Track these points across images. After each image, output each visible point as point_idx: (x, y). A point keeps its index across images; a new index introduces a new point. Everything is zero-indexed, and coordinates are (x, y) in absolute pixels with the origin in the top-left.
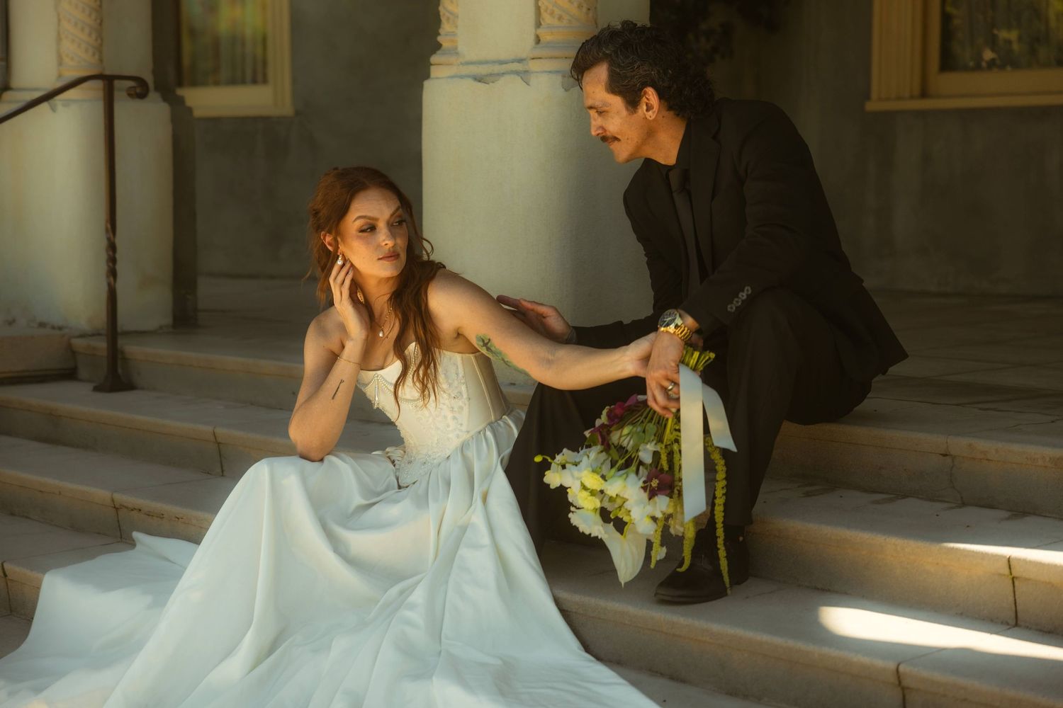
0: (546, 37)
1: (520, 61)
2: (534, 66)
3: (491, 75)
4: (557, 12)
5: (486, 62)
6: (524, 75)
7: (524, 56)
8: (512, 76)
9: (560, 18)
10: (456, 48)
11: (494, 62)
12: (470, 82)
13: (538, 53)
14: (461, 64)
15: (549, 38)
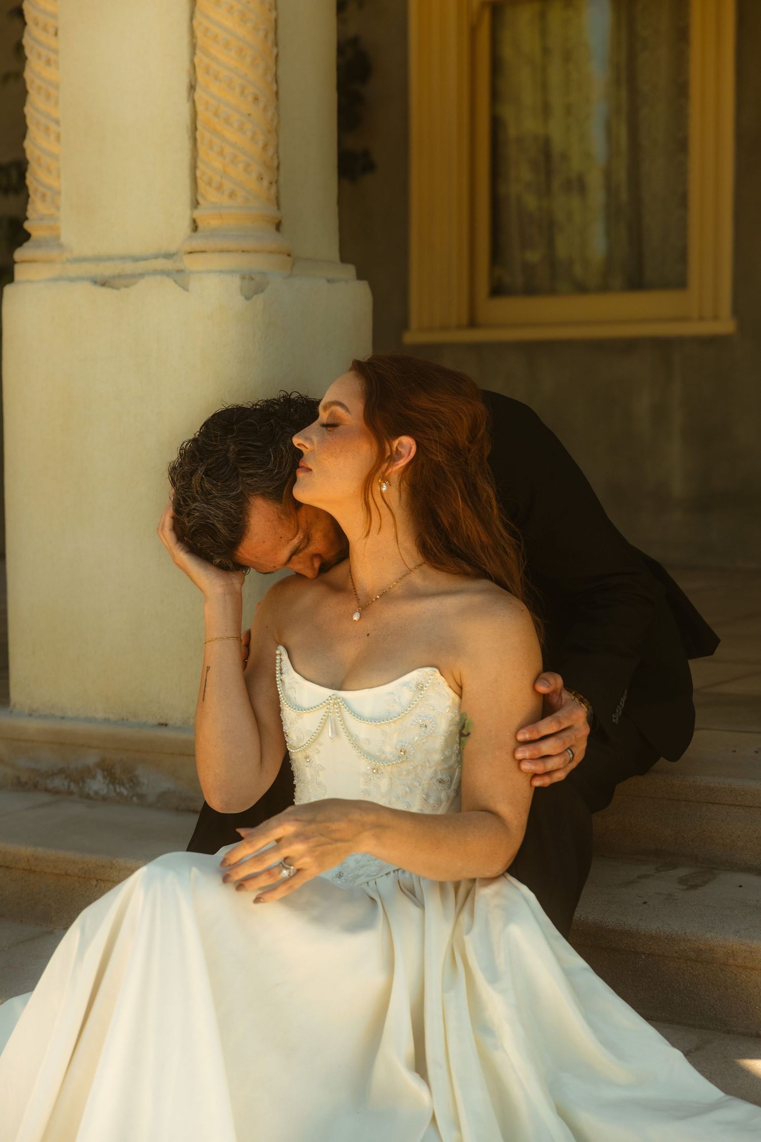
0: (208, 220)
1: (168, 256)
2: (189, 263)
3: (120, 276)
4: (228, 186)
5: (110, 258)
6: (180, 277)
7: (173, 249)
8: (159, 278)
9: (232, 195)
10: (57, 238)
11: (123, 258)
12: (88, 286)
13: (197, 244)
14: (68, 260)
15: (215, 223)
